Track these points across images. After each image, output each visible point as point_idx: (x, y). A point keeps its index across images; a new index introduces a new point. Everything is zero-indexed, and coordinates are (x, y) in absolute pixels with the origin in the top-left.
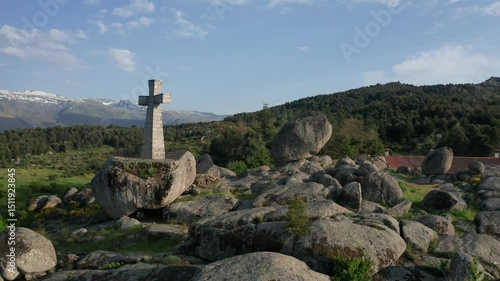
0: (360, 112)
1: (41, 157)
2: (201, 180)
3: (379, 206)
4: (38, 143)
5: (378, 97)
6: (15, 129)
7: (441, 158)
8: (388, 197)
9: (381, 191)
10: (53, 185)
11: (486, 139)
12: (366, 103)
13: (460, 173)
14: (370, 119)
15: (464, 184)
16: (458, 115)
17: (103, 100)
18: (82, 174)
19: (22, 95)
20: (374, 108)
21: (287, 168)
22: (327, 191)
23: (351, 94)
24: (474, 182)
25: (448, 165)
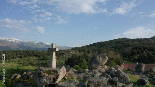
0: (114, 47)
1: (14, 60)
2: (67, 74)
3: (123, 84)
4: (13, 55)
5: (119, 42)
6: (6, 50)
7: (141, 66)
8: (126, 81)
9: (124, 79)
10: (18, 69)
11: (153, 56)
12: (115, 44)
13: (147, 71)
14: (117, 50)
15: (148, 75)
16: (144, 49)
17: (34, 42)
18: (27, 66)
19: (9, 39)
20: (118, 46)
21: (94, 70)
22: (107, 80)
23: (111, 41)
24: (151, 74)
25: (143, 68)
